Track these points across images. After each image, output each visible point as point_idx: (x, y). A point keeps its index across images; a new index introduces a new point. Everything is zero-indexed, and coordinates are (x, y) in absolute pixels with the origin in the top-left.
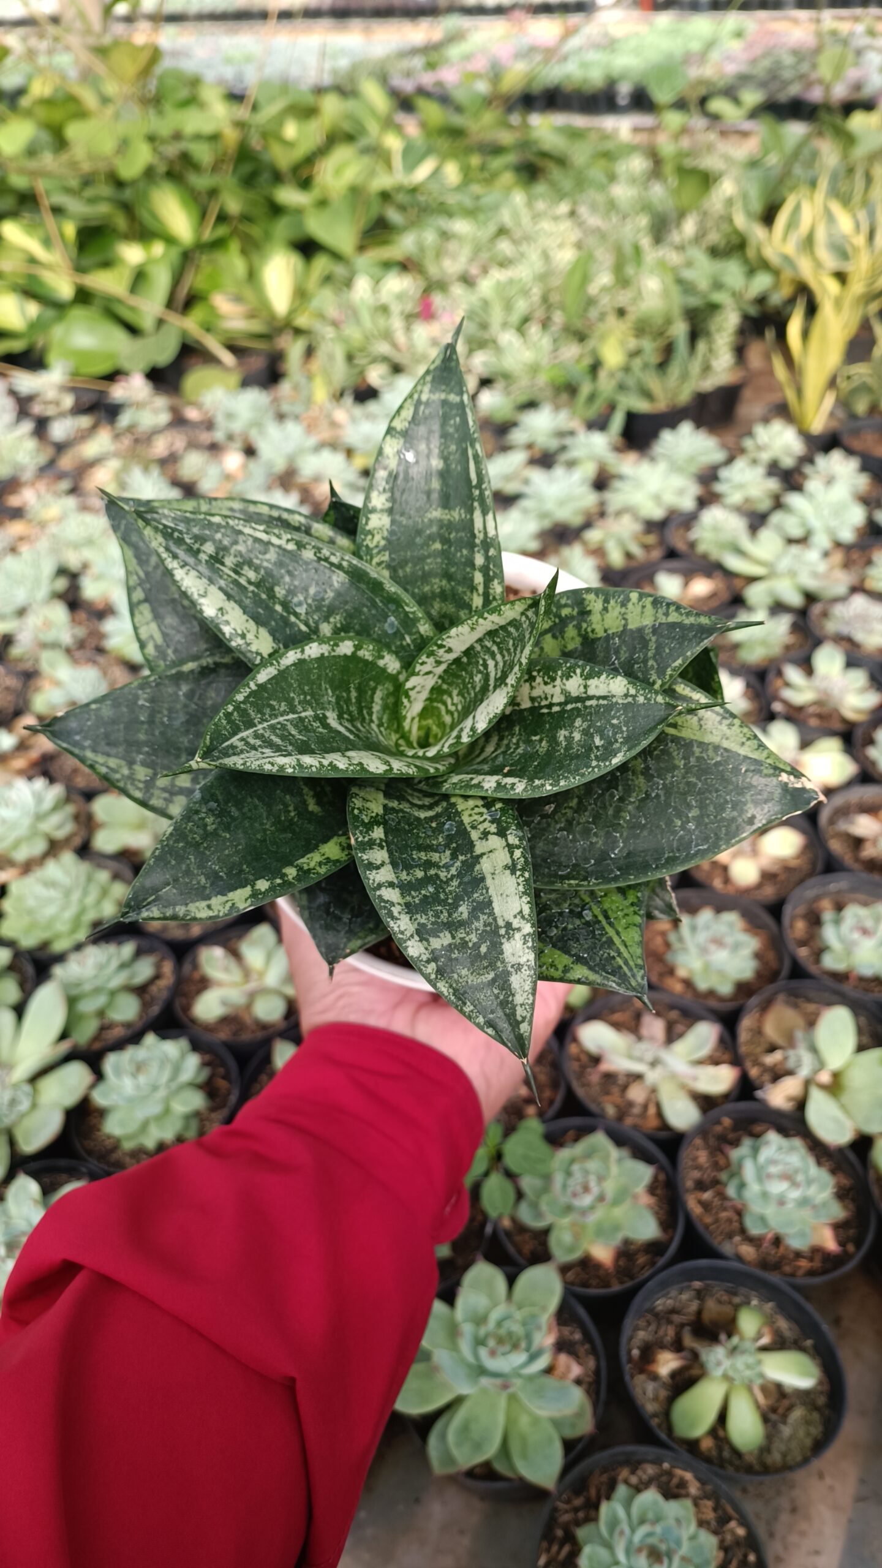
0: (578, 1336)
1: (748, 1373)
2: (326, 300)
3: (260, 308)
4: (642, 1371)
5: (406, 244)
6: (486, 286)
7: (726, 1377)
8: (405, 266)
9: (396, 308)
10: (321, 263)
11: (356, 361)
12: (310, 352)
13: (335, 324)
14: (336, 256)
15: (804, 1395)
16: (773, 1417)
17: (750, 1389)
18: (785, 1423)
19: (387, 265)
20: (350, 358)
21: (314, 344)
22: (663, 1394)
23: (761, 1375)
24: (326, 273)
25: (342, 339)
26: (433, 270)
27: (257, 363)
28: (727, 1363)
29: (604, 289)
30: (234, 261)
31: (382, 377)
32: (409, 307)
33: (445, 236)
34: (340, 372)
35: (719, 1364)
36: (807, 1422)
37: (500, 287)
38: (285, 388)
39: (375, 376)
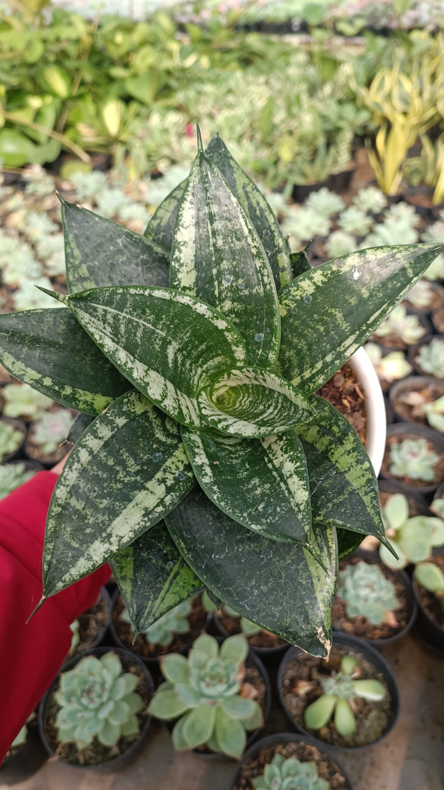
0: (256, 673)
1: (346, 693)
2: (136, 126)
3: (103, 130)
4: (290, 692)
5: (179, 97)
6: (221, 118)
7: (336, 696)
8: (179, 109)
9: (173, 131)
10: (134, 107)
11: (152, 158)
12: (127, 154)
13: (141, 139)
14: (142, 103)
15: (377, 705)
16: (361, 716)
17: (347, 700)
18: (366, 718)
19: (169, 108)
20: (149, 157)
21: (129, 149)
22: (301, 704)
23: (354, 694)
24: (137, 112)
25: (144, 146)
26: (193, 111)
27: (101, 160)
28: (335, 688)
29: (283, 121)
30: (88, 106)
31: (166, 167)
32: (181, 129)
33: (200, 93)
34: (144, 165)
35: (331, 688)
36: (379, 718)
37: (227, 119)
38: (114, 173)
39: (162, 166)
